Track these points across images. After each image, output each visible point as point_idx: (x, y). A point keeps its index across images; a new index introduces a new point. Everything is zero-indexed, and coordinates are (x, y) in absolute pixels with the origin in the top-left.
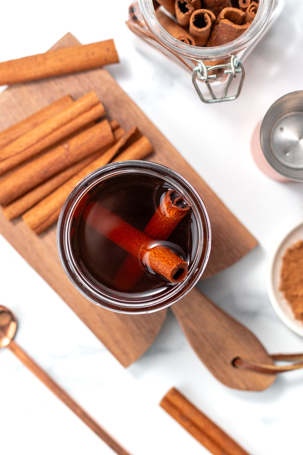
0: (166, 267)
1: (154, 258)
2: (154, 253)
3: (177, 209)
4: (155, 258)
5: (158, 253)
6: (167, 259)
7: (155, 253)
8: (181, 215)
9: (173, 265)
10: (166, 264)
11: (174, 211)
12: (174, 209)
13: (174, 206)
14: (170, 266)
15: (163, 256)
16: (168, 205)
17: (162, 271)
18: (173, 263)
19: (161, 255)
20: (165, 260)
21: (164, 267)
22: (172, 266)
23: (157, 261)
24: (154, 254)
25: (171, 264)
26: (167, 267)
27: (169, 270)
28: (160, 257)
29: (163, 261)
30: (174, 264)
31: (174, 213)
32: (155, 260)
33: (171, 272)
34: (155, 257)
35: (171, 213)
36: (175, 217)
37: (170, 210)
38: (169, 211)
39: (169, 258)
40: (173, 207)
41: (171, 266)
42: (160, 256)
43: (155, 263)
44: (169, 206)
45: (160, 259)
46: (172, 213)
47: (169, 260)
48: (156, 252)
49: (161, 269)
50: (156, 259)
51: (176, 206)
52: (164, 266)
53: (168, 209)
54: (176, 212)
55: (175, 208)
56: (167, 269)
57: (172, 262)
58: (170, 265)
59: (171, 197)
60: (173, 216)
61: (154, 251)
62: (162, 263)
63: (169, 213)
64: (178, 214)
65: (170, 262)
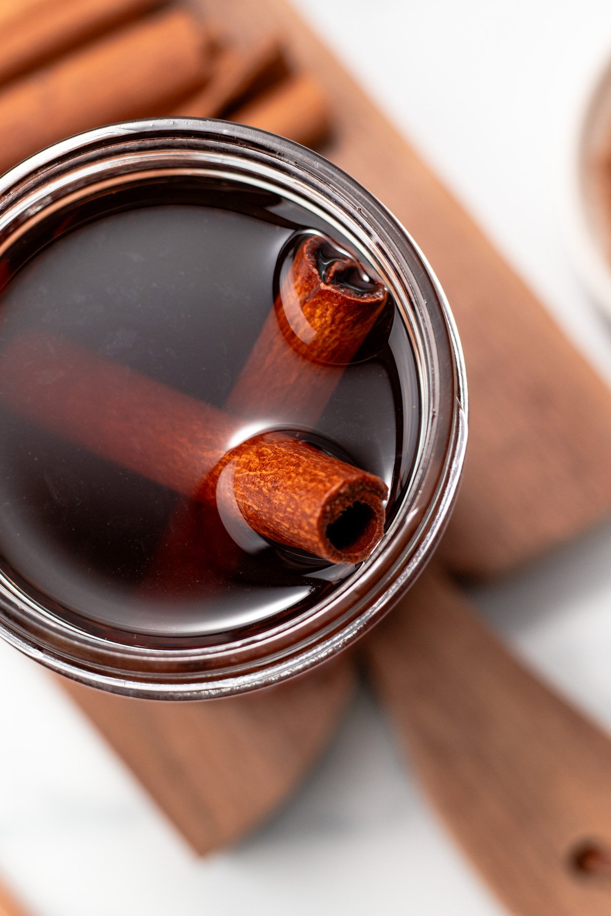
0: (303, 492)
1: (258, 473)
2: (260, 455)
3: (337, 296)
4: (260, 470)
5: (275, 453)
6: (308, 466)
7: (263, 455)
8: (354, 323)
9: (330, 481)
10: (303, 482)
11: (327, 310)
12: (328, 299)
13: (329, 288)
14: (320, 486)
15: (293, 459)
16: (306, 290)
17: (285, 512)
18: (333, 475)
19: (286, 457)
20: (301, 471)
21: (295, 493)
22: (328, 485)
23: (269, 478)
24: (257, 460)
25: (324, 479)
26: (308, 491)
27: (314, 500)
28: (280, 466)
29: (293, 475)
30: (335, 477)
31: (329, 319)
32: (262, 477)
33: (324, 506)
34: (263, 466)
35: (316, 320)
36: (332, 332)
37: (314, 305)
38: (309, 310)
39: (317, 463)
40: (322, 293)
41: (325, 485)
42: (280, 462)
43: (261, 489)
44: (307, 293)
45: (280, 472)
46: (321, 316)
47: (315, 468)
48: (265, 453)
49: (284, 503)
50: (264, 472)
51: (333, 288)
52: (297, 489)
53: (307, 305)
54: (337, 310)
55: (330, 293)
56: (308, 499)
57: (326, 473)
58: (321, 481)
59: (315, 258)
60: (325, 329)
61: (260, 450)
62: (289, 483)
63: (310, 317)
64: (342, 321)
65: (322, 474)
